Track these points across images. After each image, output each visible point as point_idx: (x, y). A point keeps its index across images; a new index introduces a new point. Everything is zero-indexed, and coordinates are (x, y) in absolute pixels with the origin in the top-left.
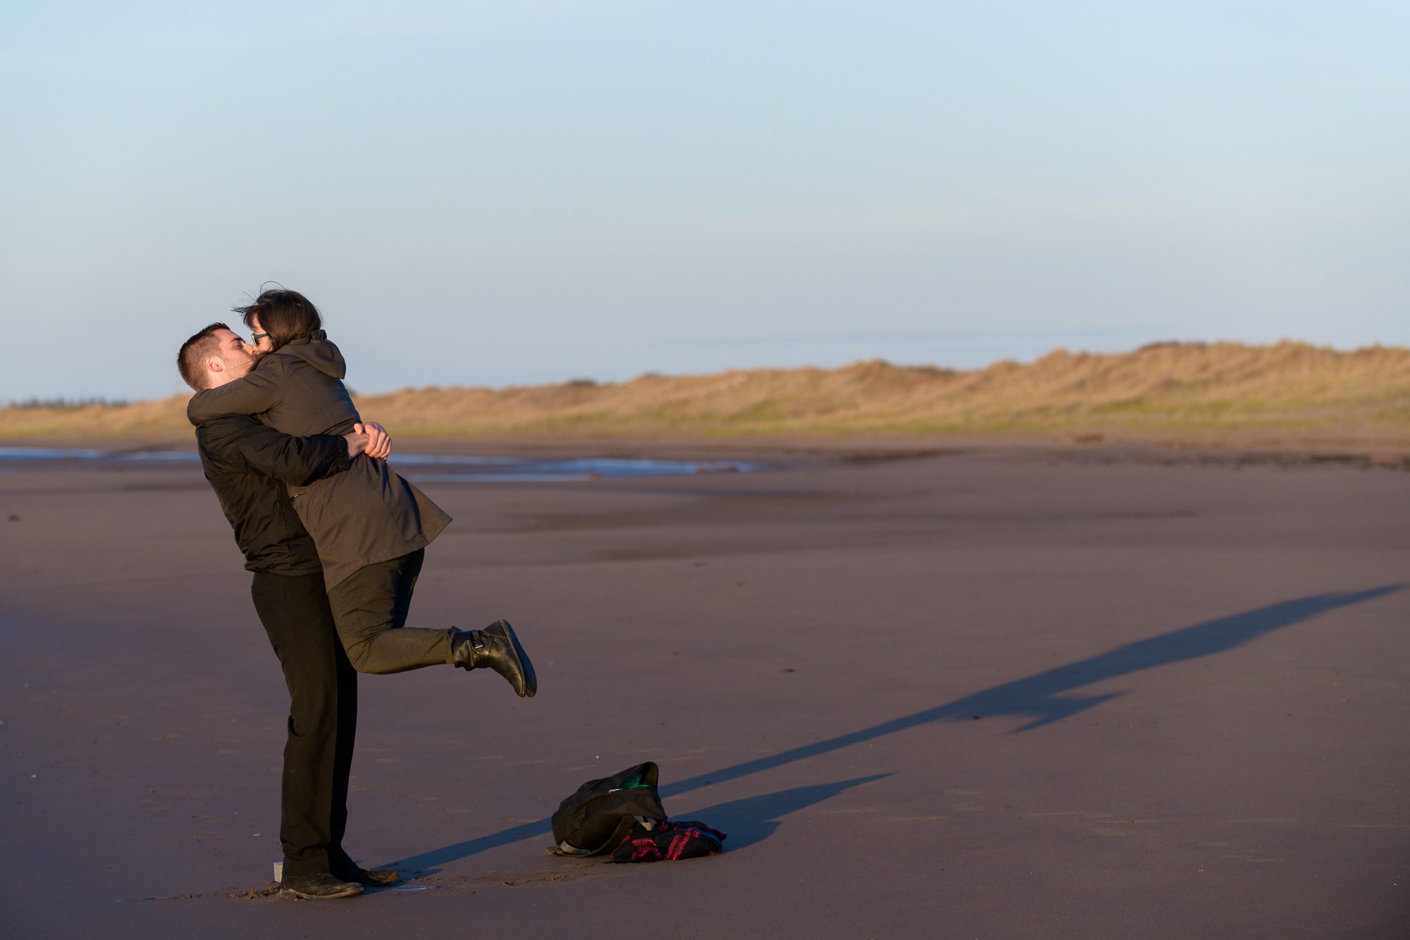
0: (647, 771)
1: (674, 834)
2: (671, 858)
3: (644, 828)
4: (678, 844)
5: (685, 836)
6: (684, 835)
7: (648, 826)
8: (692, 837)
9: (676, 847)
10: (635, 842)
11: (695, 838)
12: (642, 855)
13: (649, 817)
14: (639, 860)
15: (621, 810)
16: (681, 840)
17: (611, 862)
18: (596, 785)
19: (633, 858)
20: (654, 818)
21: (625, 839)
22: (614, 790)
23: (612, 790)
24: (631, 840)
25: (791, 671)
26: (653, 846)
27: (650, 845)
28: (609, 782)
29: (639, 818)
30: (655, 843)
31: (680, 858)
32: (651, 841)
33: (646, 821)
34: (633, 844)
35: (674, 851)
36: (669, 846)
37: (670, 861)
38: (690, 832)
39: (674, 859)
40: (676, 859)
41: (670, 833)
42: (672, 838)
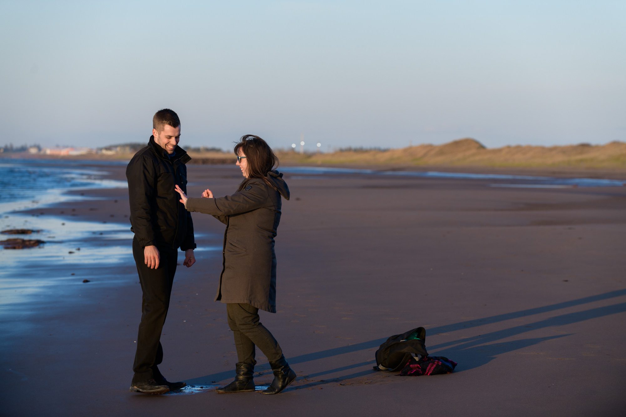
0: (420, 332)
1: (429, 363)
2: (427, 374)
3: (415, 360)
4: (431, 368)
5: (435, 364)
6: (434, 363)
7: (417, 359)
8: (438, 365)
9: (430, 369)
10: (411, 366)
11: (439, 365)
12: (412, 372)
13: (418, 354)
14: (411, 375)
15: (405, 350)
16: (432, 366)
17: (398, 375)
18: (396, 338)
19: (408, 373)
20: (421, 355)
21: (407, 364)
22: (403, 341)
23: (401, 341)
24: (409, 365)
25: (567, 281)
26: (419, 368)
27: (418, 367)
28: (401, 336)
29: (413, 355)
30: (420, 366)
31: (431, 374)
32: (419, 365)
33: (417, 356)
34: (410, 367)
35: (429, 371)
36: (427, 368)
37: (426, 376)
38: (438, 362)
39: (428, 375)
40: (429, 375)
41: (428, 362)
42: (428, 365)
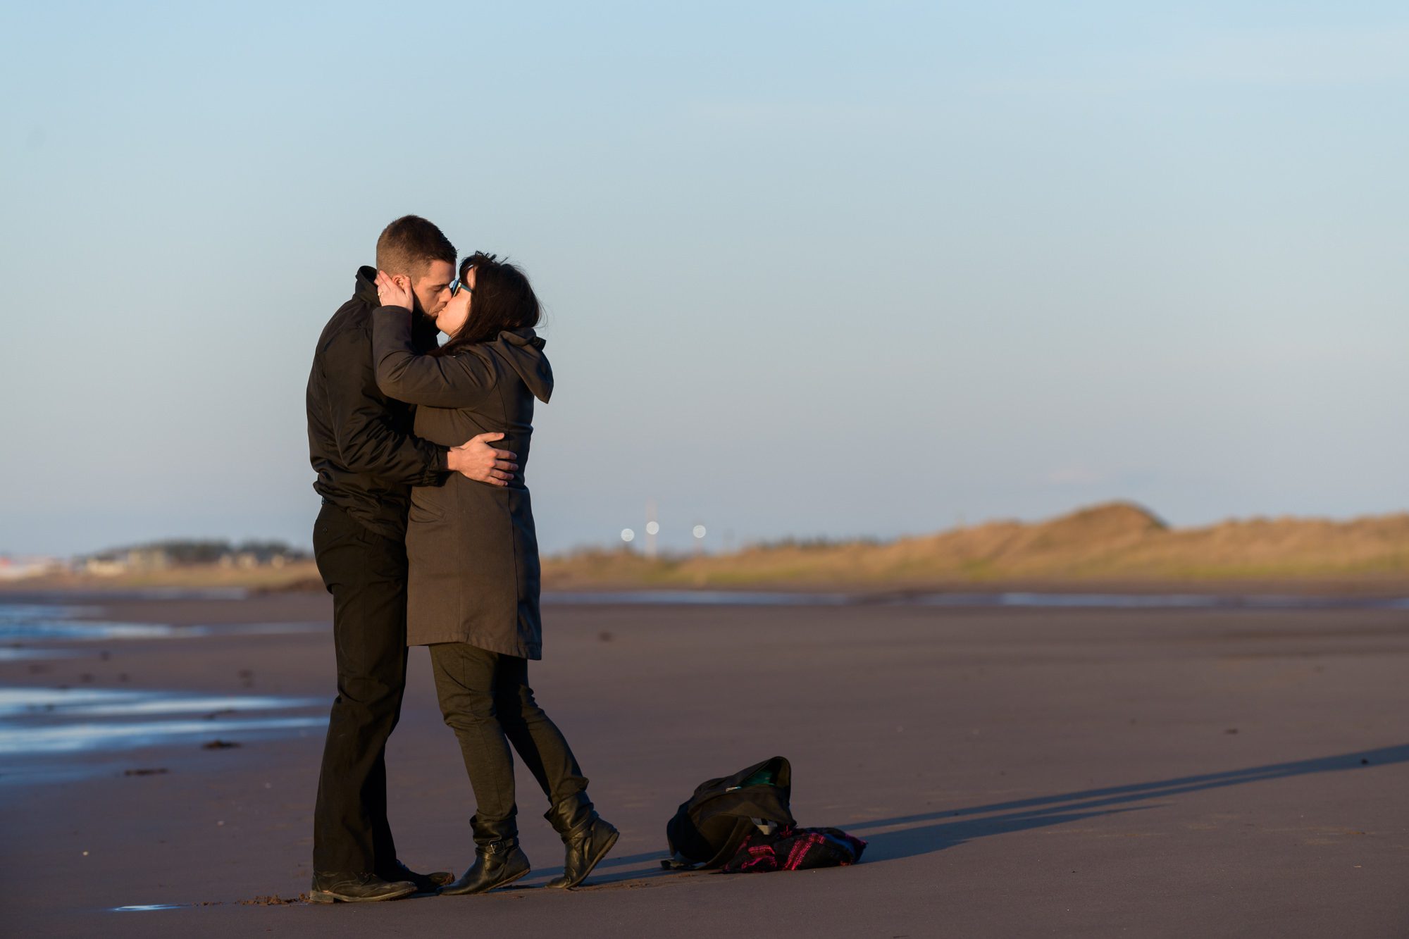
0: (777, 767)
1: (795, 841)
2: (789, 868)
3: (762, 833)
4: (799, 851)
5: (808, 841)
6: (806, 840)
7: (765, 829)
8: (815, 844)
9: (796, 856)
10: (752, 850)
11: (819, 844)
12: (753, 864)
13: (770, 820)
14: (749, 870)
15: (737, 811)
16: (803, 846)
17: (720, 873)
18: (718, 783)
19: (743, 867)
20: (776, 822)
21: (741, 847)
22: (733, 789)
23: (729, 789)
24: (747, 848)
26: (771, 854)
27: (768, 852)
28: (730, 780)
29: (757, 821)
30: (775, 851)
31: (800, 868)
32: (770, 848)
33: (765, 823)
34: (749, 853)
35: (794, 860)
36: (789, 854)
37: (788, 872)
38: (816, 837)
39: (793, 869)
40: (795, 869)
41: (792, 839)
42: (794, 845)
